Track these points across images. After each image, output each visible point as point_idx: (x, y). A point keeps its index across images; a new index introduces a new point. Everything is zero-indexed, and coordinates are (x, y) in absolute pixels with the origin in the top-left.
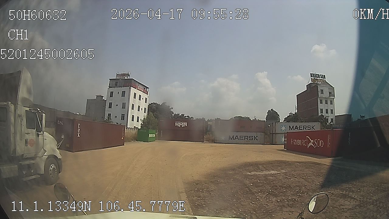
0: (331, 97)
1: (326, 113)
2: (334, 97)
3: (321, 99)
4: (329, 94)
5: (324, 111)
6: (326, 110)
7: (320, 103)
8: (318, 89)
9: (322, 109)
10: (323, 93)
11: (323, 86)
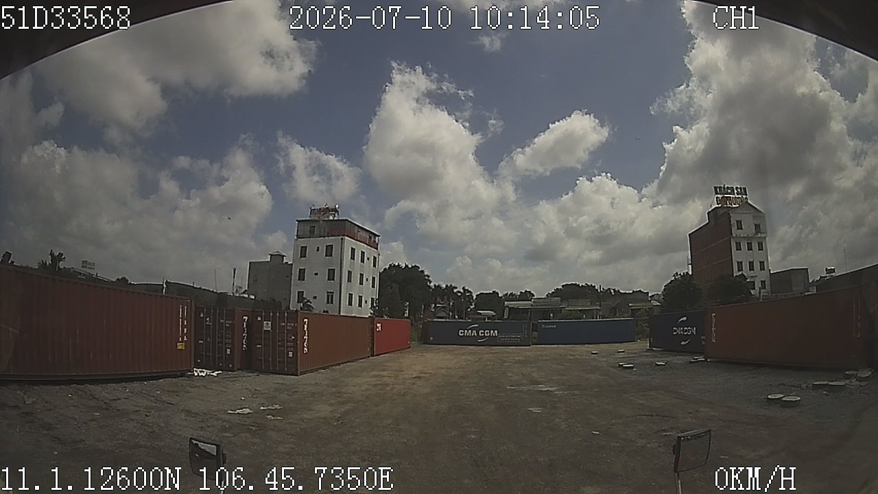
1: (750, 270)
2: (766, 233)
3: (738, 241)
4: (756, 228)
5: (746, 266)
6: (750, 263)
7: (737, 250)
8: (732, 219)
9: (741, 263)
10: (742, 229)
11: (741, 211)
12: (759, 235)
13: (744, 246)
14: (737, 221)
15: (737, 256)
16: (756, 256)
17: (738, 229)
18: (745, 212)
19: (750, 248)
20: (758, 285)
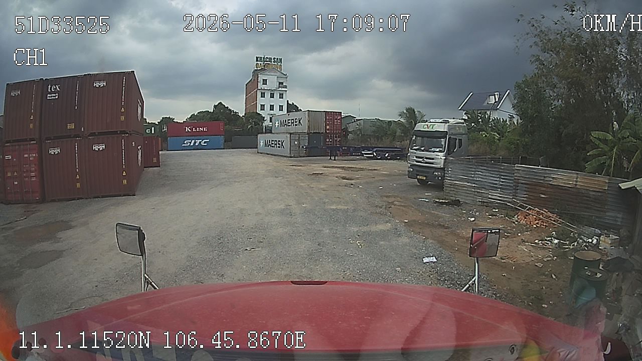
0: (280, 89)
1: (270, 110)
3: (263, 91)
4: (279, 84)
5: (267, 107)
6: (271, 105)
7: (261, 97)
8: (259, 78)
9: (264, 105)
10: (266, 84)
11: (269, 74)
13: (268, 95)
14: (263, 80)
15: (260, 101)
16: (277, 101)
17: (263, 84)
18: (273, 74)
19: (272, 96)
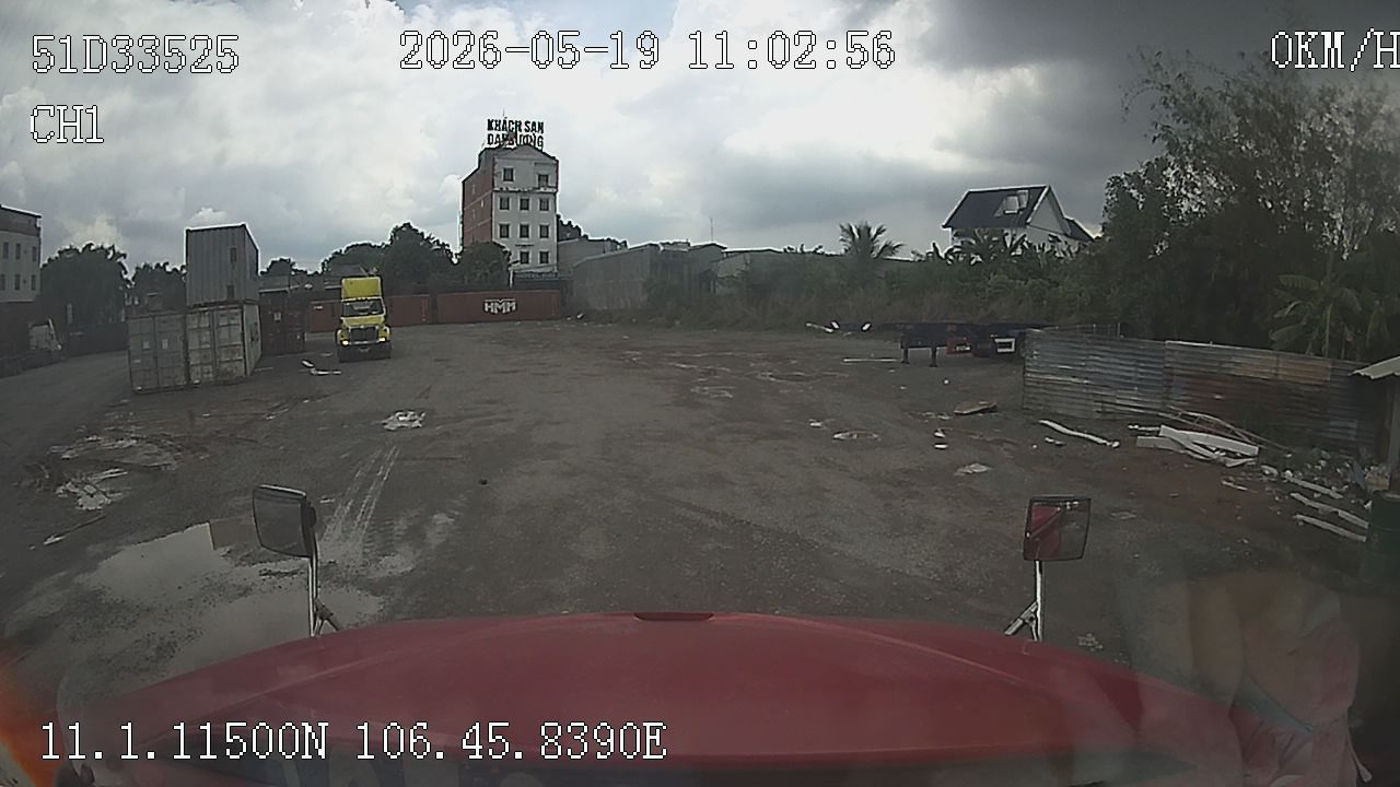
1: (521, 236)
2: (557, 187)
3: (505, 196)
4: (539, 179)
5: (515, 231)
6: (522, 227)
7: (502, 208)
8: (496, 167)
9: (508, 226)
10: (512, 180)
11: (517, 156)
12: (542, 190)
13: (515, 202)
14: (505, 170)
15: (499, 217)
16: (534, 218)
17: (505, 180)
18: (525, 157)
19: (525, 206)
20: (534, 257)
